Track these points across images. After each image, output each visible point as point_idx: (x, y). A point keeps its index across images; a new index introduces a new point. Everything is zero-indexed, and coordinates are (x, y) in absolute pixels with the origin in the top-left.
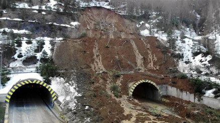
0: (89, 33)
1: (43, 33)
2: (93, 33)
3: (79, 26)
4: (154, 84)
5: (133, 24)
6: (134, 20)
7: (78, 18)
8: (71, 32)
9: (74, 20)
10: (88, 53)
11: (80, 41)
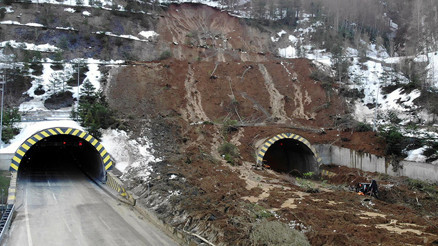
0: (177, 52)
1: (85, 50)
2: (184, 51)
3: (157, 39)
4: (306, 142)
5: (265, 35)
6: (265, 28)
7: (155, 24)
8: (140, 49)
9: (147, 28)
10: (175, 88)
11: (159, 66)
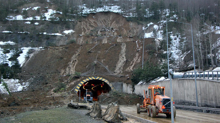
0: (80, 40)
2: (84, 39)
5: (140, 26)
10: (65, 59)
11: (62, 49)
